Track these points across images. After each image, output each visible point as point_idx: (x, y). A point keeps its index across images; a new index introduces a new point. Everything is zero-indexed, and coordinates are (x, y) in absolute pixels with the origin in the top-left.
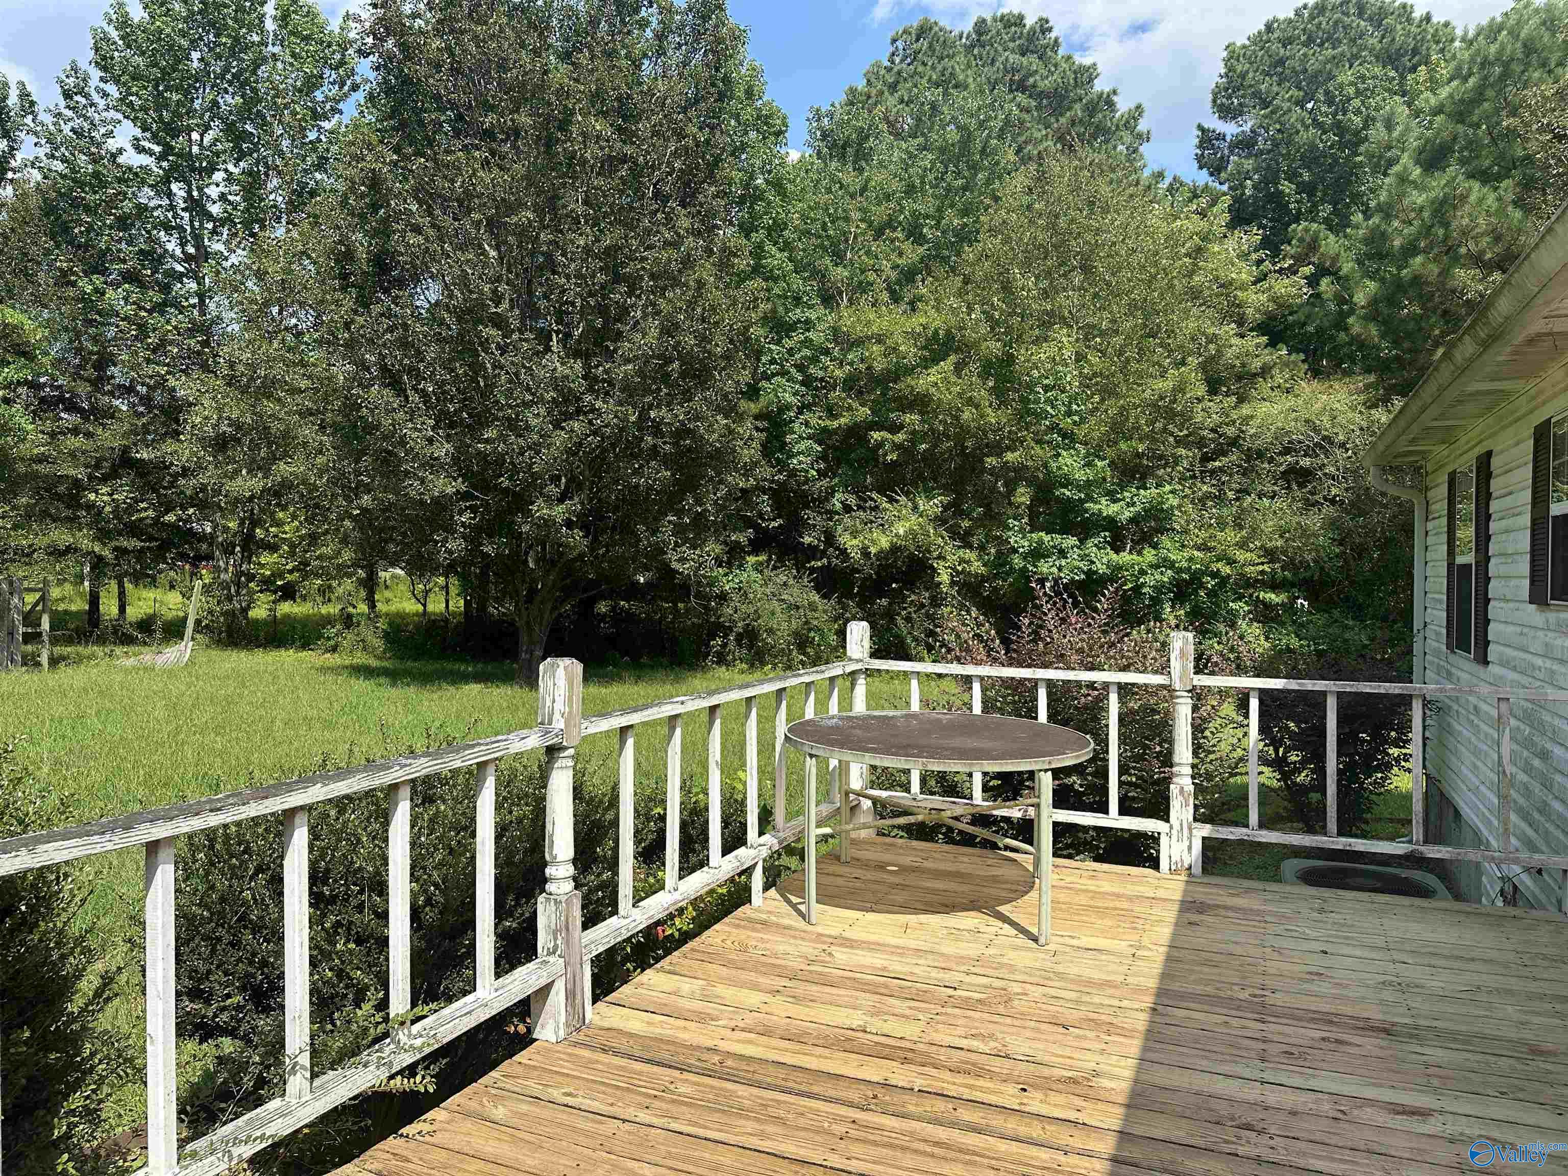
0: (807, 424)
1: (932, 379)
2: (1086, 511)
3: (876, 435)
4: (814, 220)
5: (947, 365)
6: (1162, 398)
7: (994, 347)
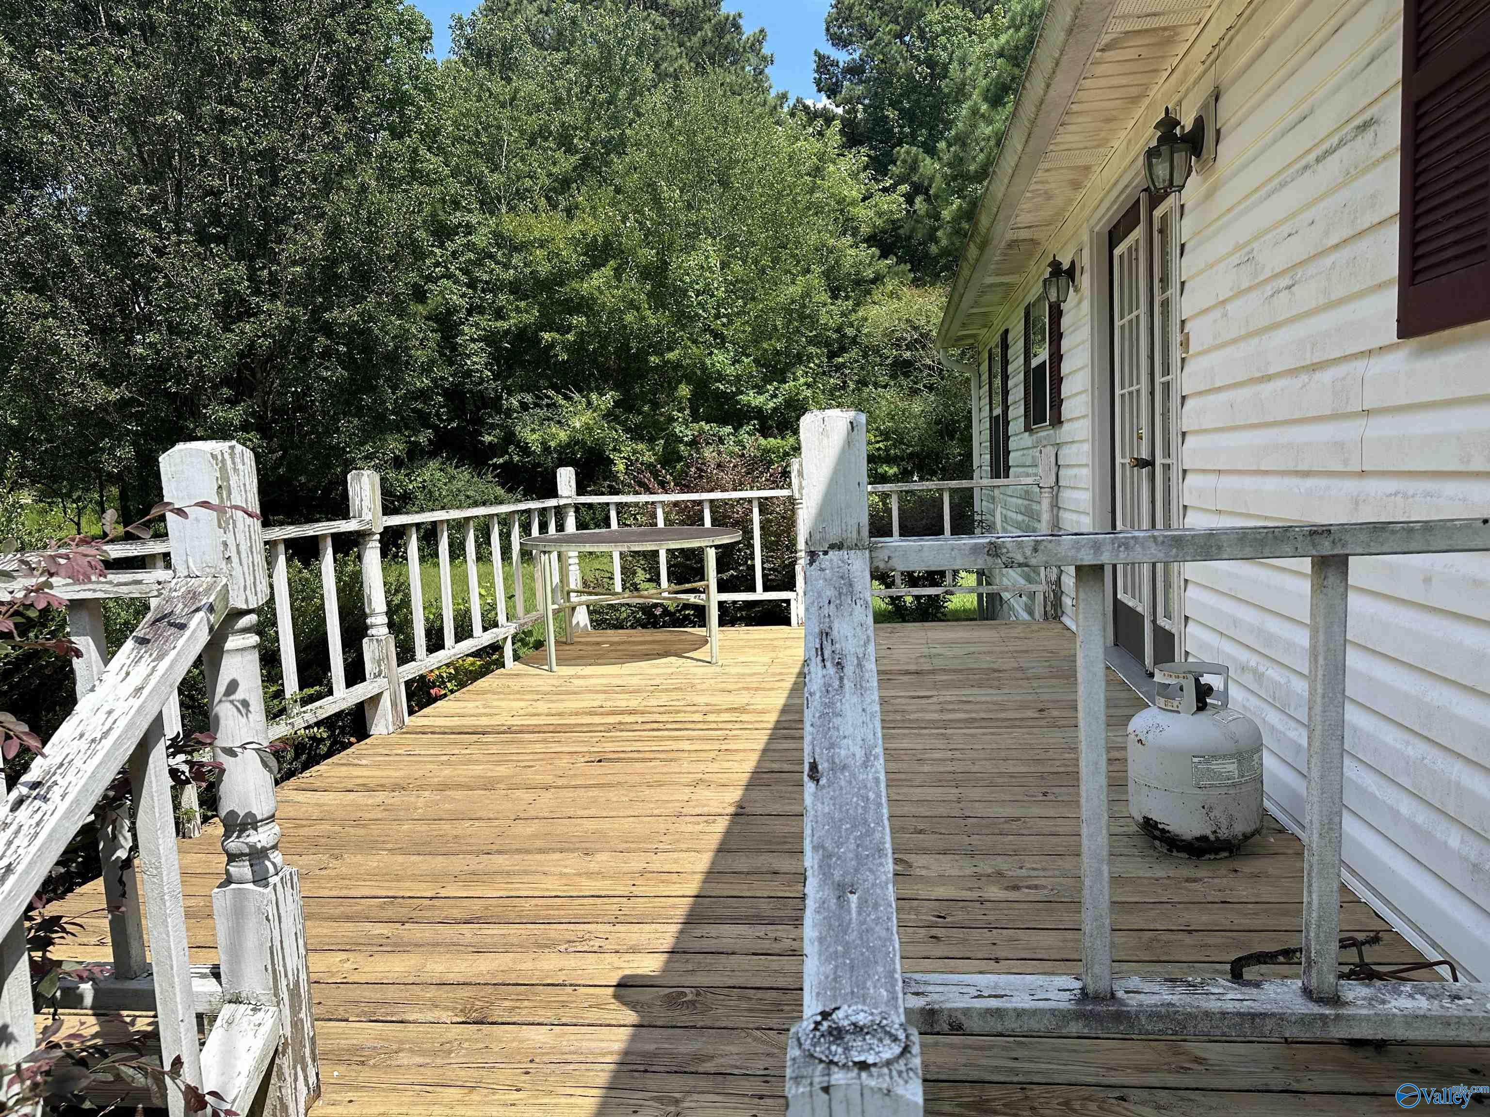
0: (477, 325)
1: (595, 283)
2: (738, 402)
3: (546, 336)
4: (466, 128)
5: (607, 271)
6: (793, 302)
7: (648, 255)
